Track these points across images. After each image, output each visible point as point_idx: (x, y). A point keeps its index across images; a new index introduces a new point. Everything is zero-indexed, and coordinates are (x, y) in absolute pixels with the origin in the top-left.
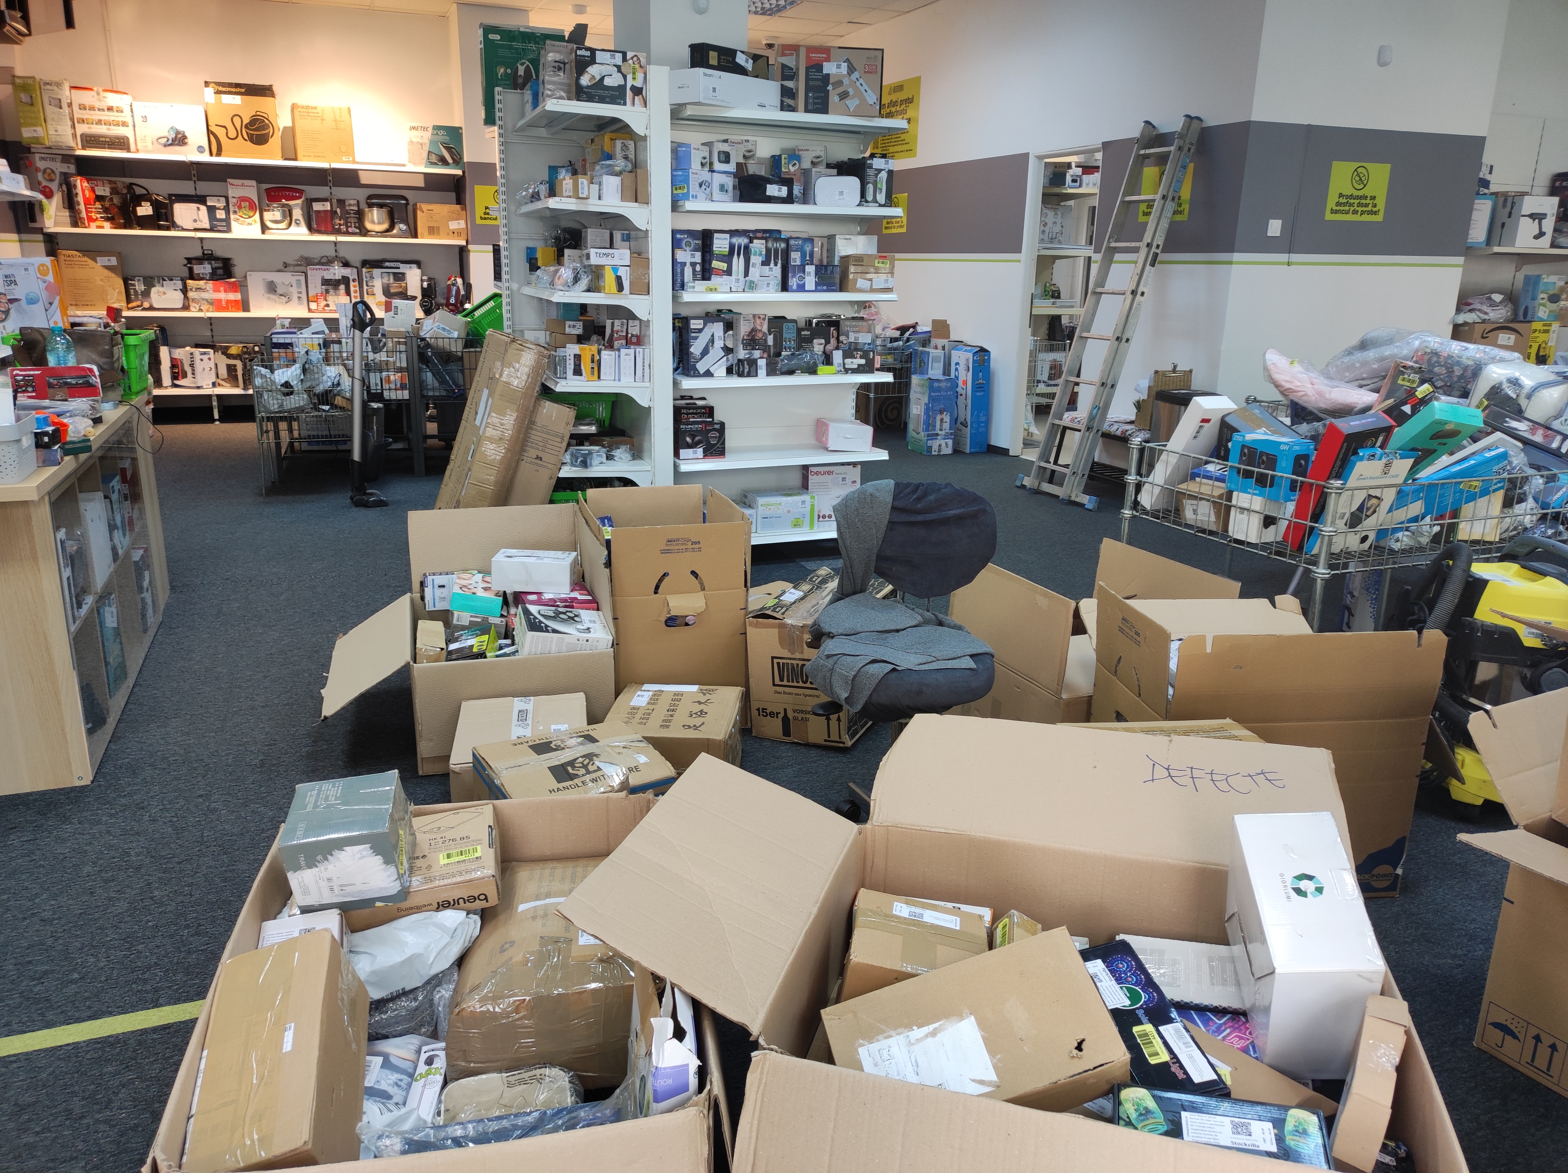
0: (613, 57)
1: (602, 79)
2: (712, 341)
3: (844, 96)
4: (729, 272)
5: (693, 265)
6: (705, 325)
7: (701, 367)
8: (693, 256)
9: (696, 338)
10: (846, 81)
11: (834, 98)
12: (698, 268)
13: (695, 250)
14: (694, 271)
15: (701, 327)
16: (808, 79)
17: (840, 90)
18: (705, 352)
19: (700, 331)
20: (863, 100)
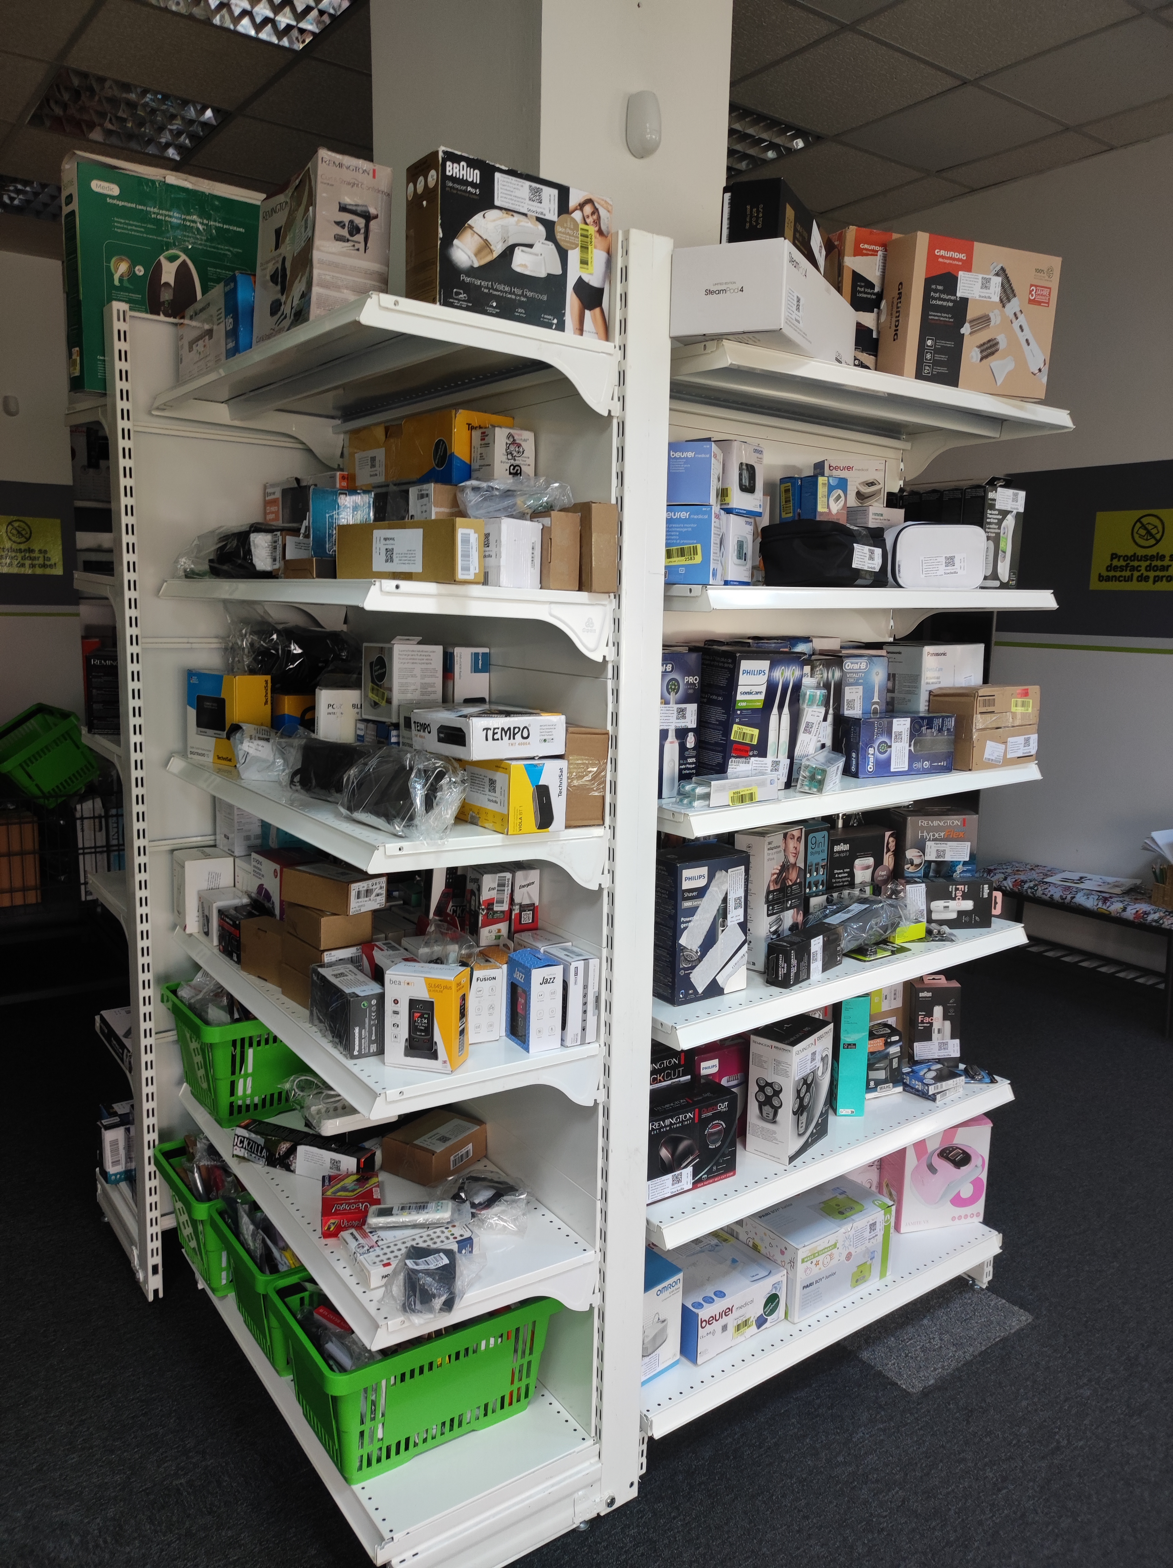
0: (536, 196)
1: (509, 252)
2: (723, 913)
3: (989, 349)
4: (761, 750)
5: (681, 734)
6: (711, 876)
7: (700, 979)
8: (682, 713)
9: (692, 911)
10: (996, 318)
11: (970, 354)
12: (691, 741)
13: (687, 700)
14: (683, 748)
15: (702, 883)
16: (927, 307)
17: (983, 336)
18: (710, 941)
19: (701, 892)
20: (1021, 361)
